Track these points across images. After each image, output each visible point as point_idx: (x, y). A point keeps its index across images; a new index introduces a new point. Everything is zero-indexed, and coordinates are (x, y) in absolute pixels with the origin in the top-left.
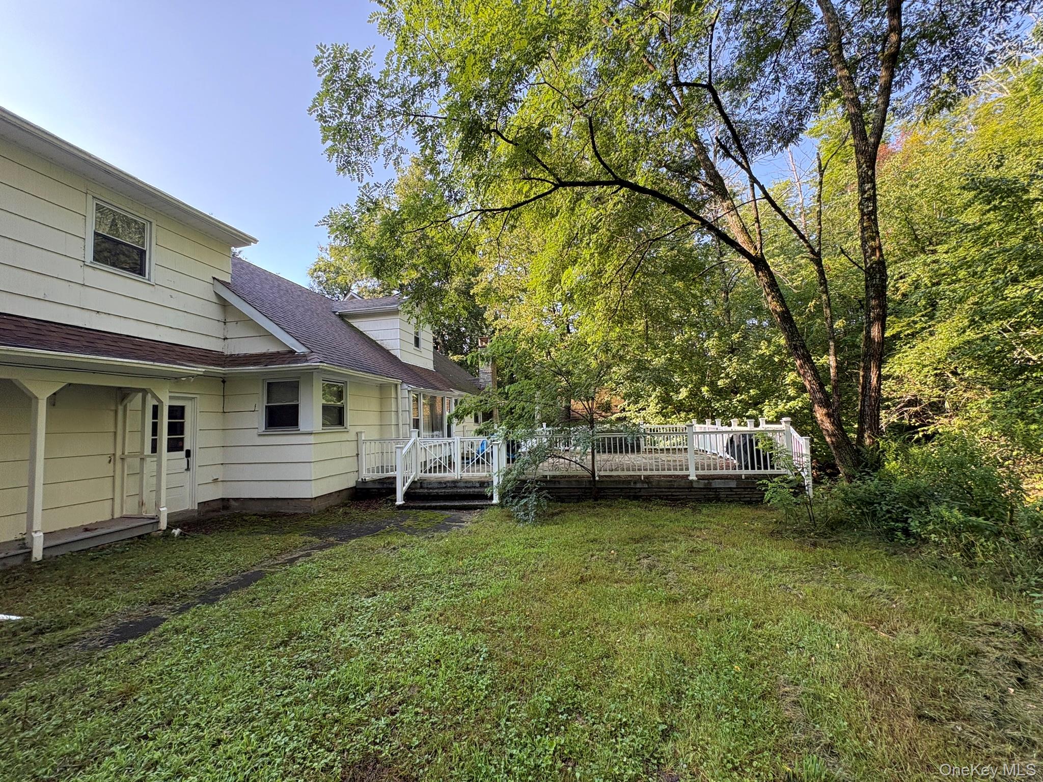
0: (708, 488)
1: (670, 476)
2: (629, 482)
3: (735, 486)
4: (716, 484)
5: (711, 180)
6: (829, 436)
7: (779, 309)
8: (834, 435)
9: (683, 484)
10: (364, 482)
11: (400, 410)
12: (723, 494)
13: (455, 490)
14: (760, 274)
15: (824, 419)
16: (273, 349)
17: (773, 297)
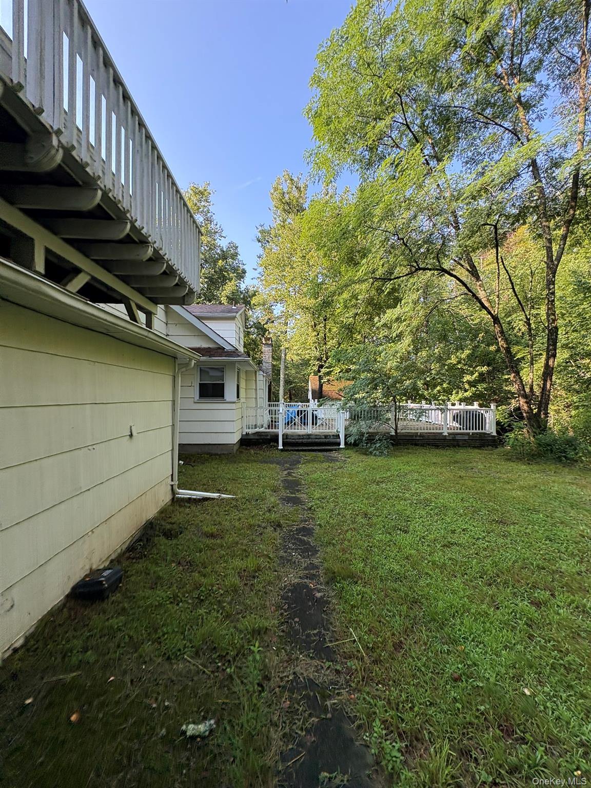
0: (454, 440)
1: (434, 433)
2: (412, 436)
3: (467, 438)
4: (458, 437)
5: (470, 268)
6: (526, 413)
7: (505, 346)
8: (528, 413)
9: (441, 438)
10: (247, 434)
11: (258, 388)
12: (461, 443)
13: (310, 440)
14: (496, 325)
15: (524, 404)
16: (211, 346)
17: (502, 339)
